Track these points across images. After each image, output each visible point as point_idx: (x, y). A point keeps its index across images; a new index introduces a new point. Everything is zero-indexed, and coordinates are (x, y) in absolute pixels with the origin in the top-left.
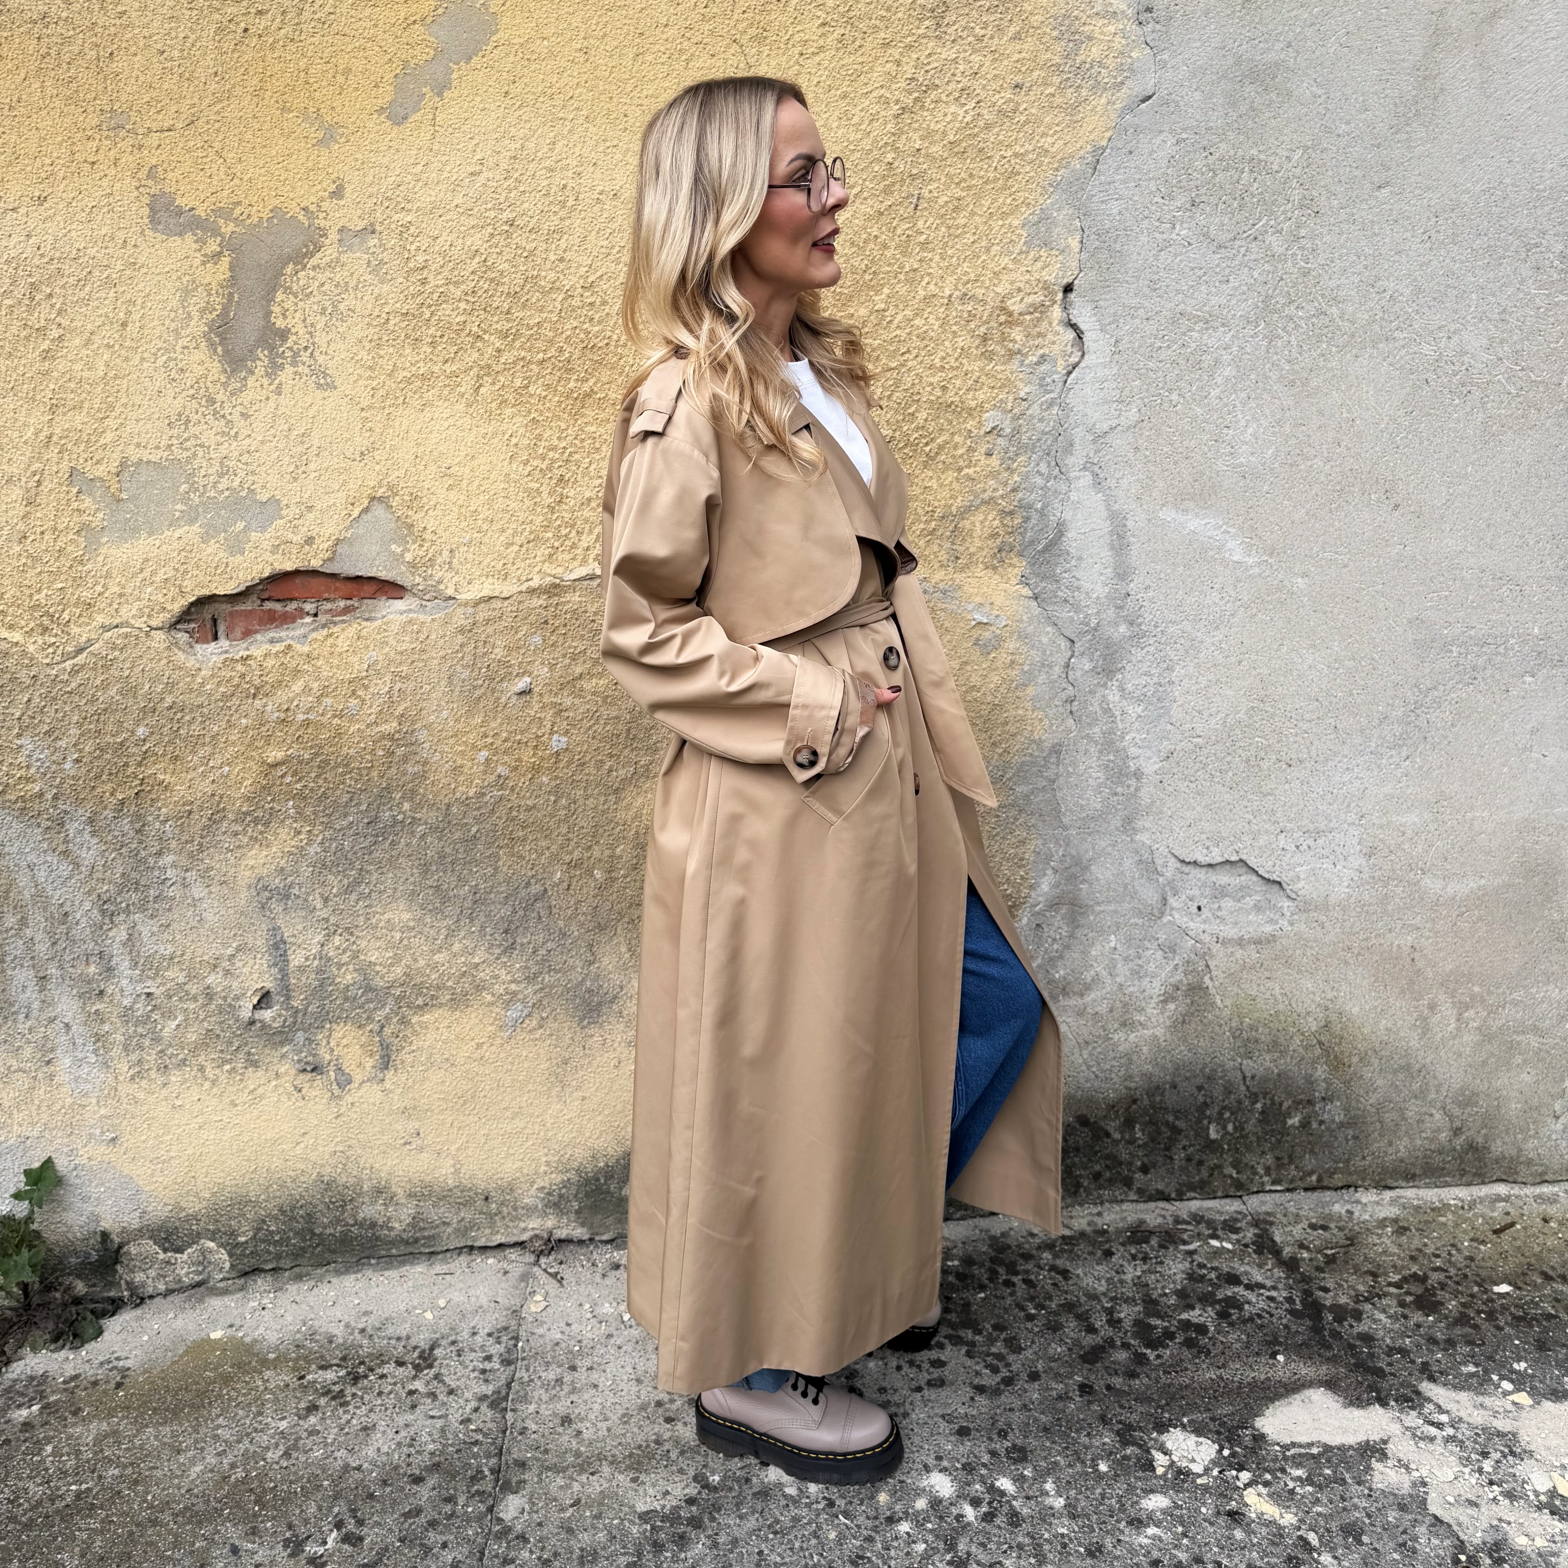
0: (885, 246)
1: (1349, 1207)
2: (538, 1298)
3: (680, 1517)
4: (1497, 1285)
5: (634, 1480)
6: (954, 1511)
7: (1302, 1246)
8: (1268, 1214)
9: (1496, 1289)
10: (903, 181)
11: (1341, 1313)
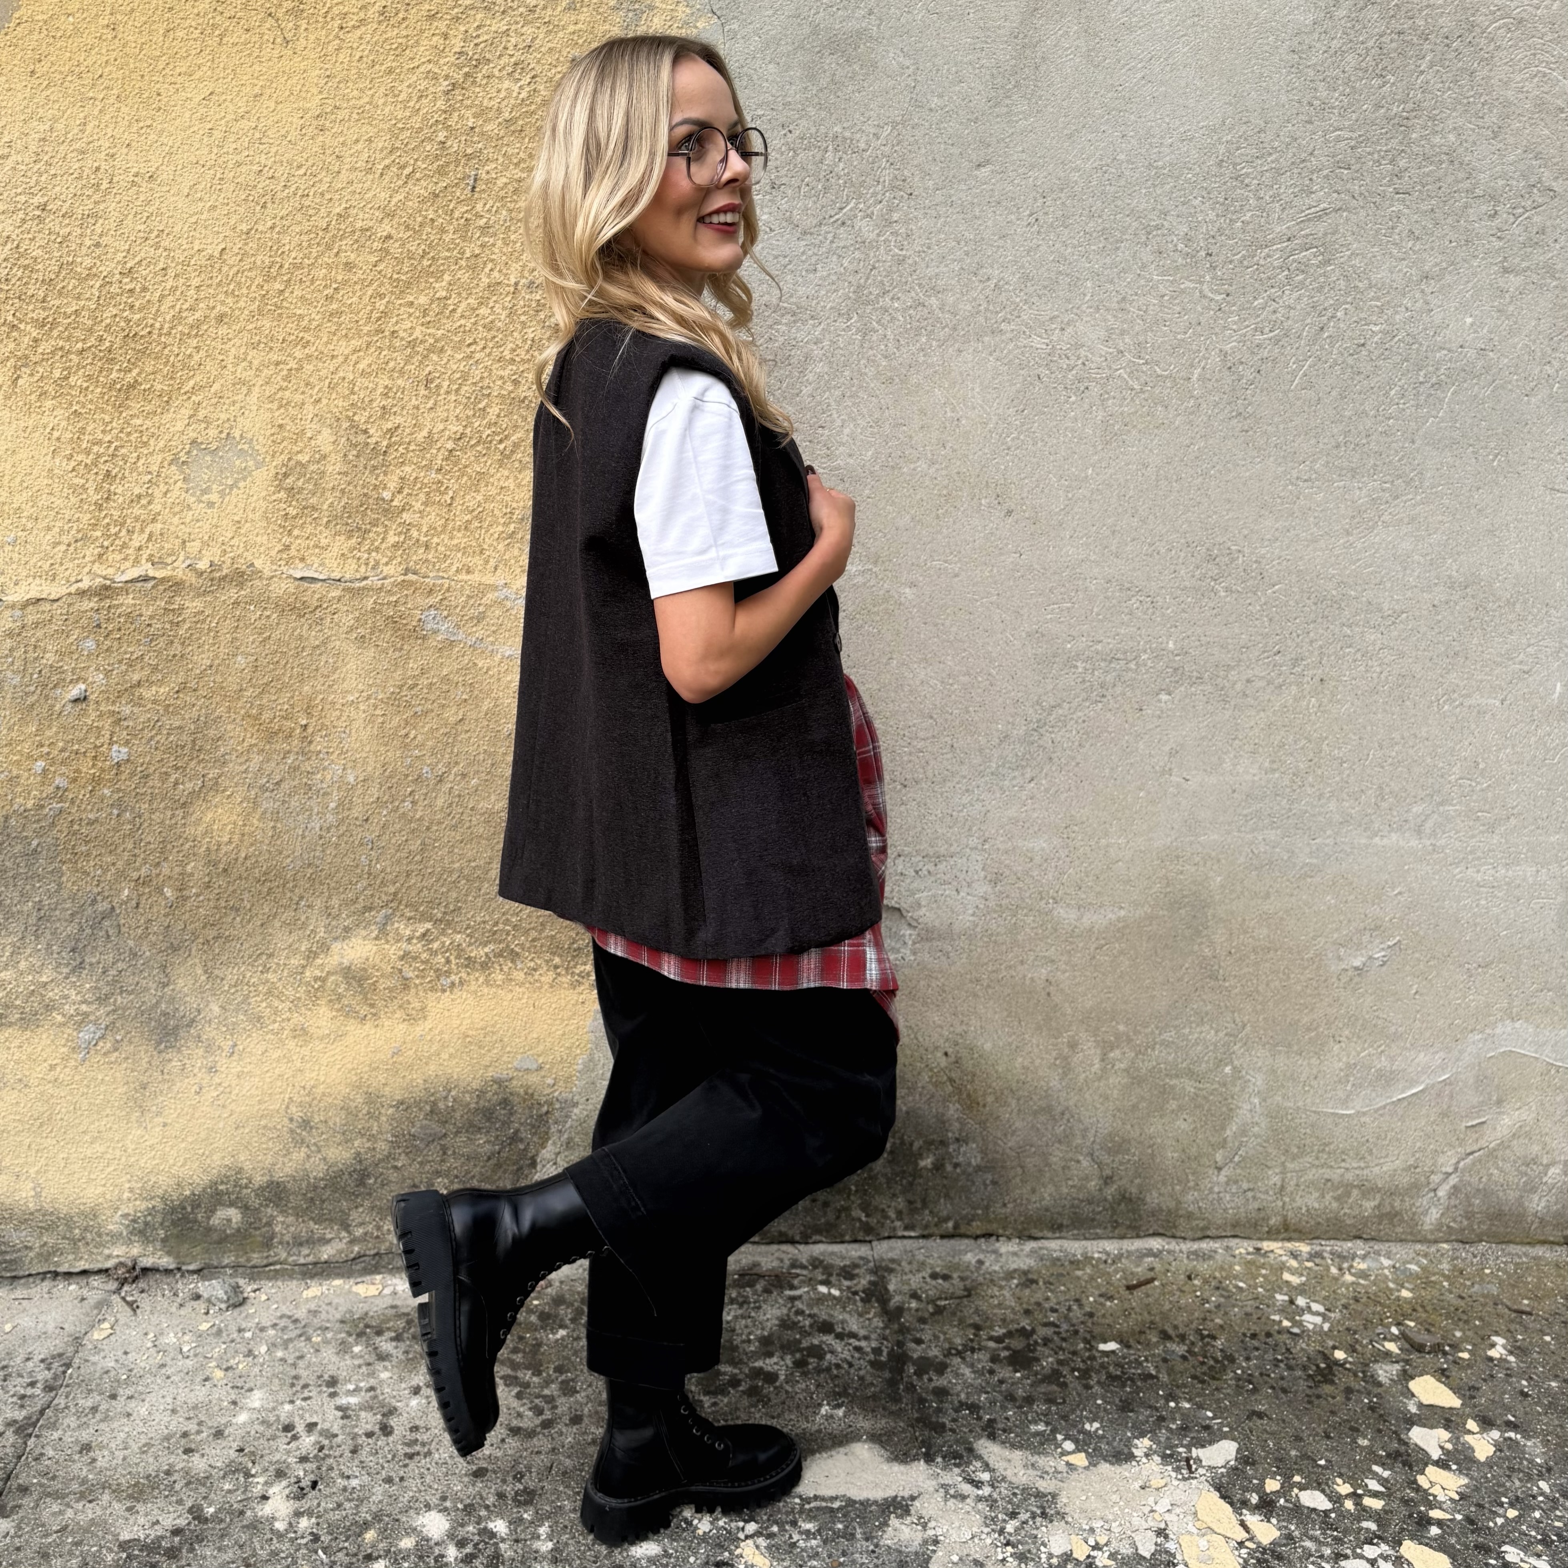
0: (443, 231)
1: (981, 1256)
2: (106, 1325)
3: (159, 1547)
4: (1105, 1342)
5: (129, 1509)
6: (437, 1552)
7: (914, 1296)
8: (893, 1261)
9: (1102, 1347)
10: (457, 162)
11: (925, 1366)
